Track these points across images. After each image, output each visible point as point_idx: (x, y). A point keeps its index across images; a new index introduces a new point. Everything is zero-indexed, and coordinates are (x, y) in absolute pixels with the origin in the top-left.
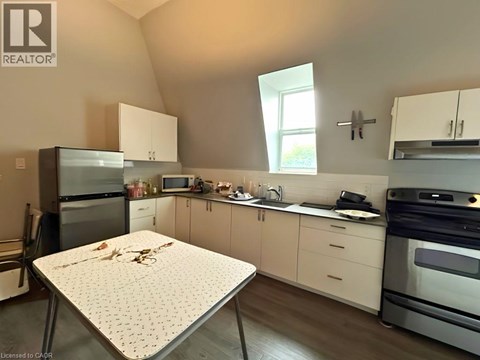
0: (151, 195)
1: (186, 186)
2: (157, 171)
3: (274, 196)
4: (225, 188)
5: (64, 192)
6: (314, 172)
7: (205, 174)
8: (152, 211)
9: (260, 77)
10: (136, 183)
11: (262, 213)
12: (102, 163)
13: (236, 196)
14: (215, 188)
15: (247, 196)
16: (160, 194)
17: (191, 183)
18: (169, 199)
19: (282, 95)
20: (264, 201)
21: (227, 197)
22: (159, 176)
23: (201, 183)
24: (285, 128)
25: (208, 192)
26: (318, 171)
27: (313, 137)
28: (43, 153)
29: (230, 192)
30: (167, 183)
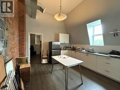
0: (64, 50)
1: (71, 48)
2: (65, 45)
3: (91, 51)
4: (79, 49)
5: (53, 48)
6: (103, 45)
7: (75, 46)
8: (64, 53)
9: (87, 24)
10: (61, 47)
11: (87, 54)
12: (56, 44)
13: (82, 50)
14: (77, 49)
15: (84, 51)
16: (66, 50)
17: (72, 47)
18: (67, 51)
19: (94, 27)
20: (89, 52)
21: (79, 51)
22: (65, 46)
23: (74, 47)
24: (95, 34)
25: (75, 49)
26: (104, 45)
27: (102, 36)
28: (49, 42)
29: (80, 50)
30: (67, 47)
